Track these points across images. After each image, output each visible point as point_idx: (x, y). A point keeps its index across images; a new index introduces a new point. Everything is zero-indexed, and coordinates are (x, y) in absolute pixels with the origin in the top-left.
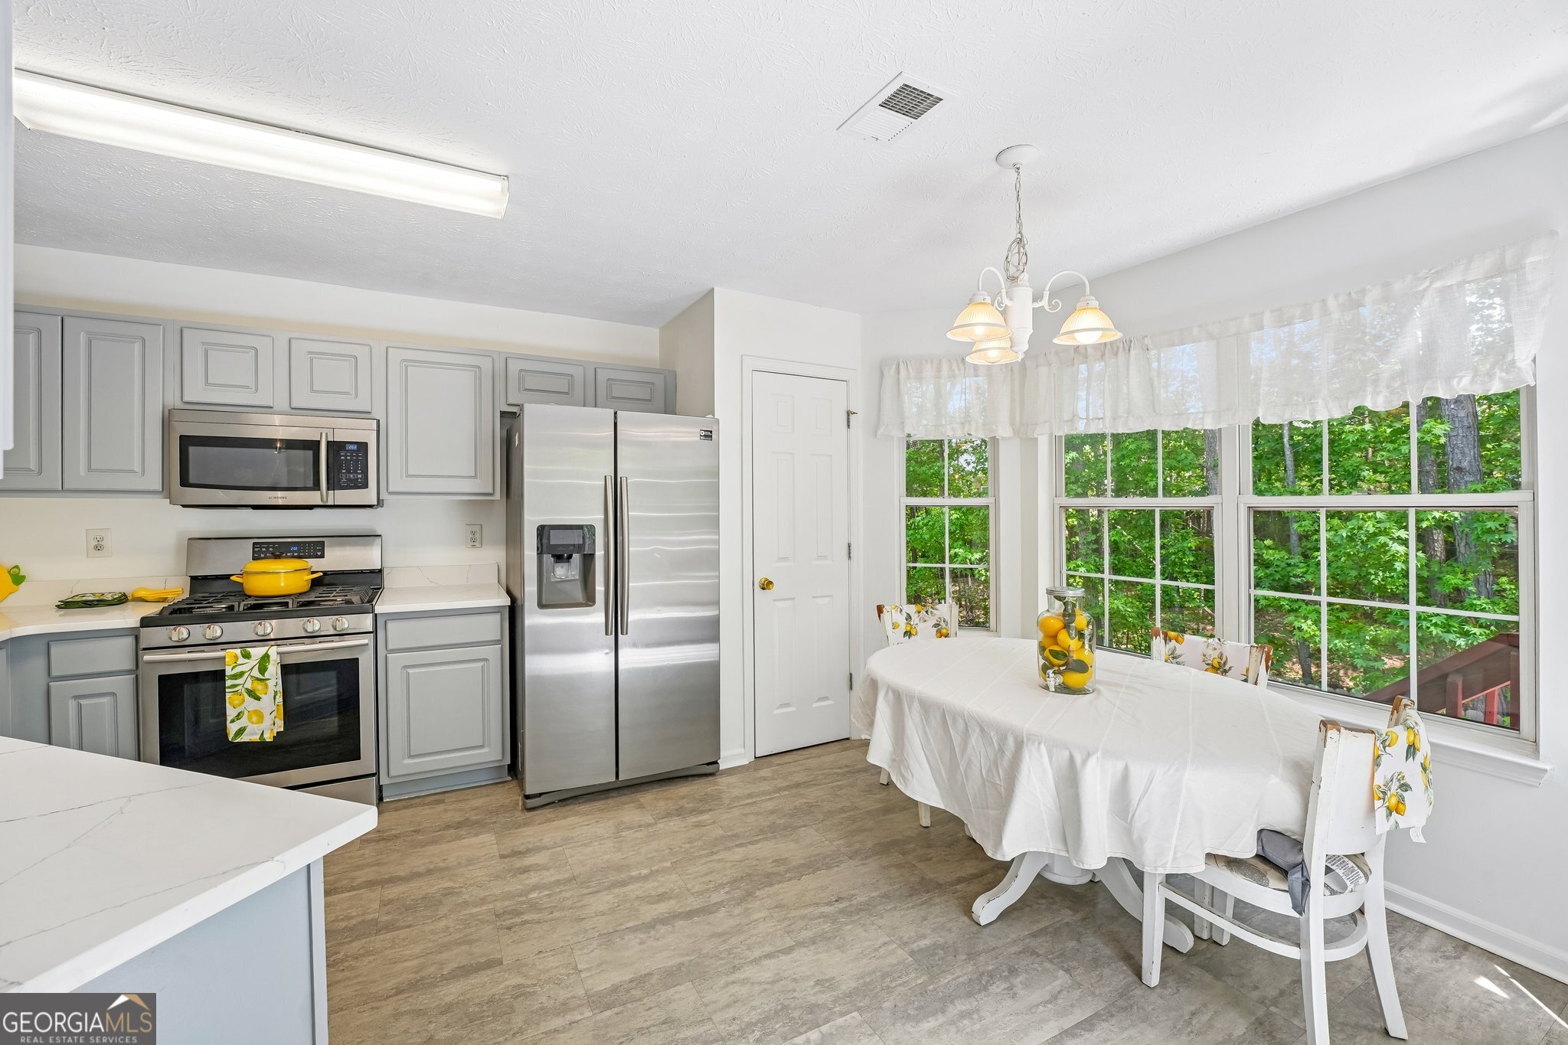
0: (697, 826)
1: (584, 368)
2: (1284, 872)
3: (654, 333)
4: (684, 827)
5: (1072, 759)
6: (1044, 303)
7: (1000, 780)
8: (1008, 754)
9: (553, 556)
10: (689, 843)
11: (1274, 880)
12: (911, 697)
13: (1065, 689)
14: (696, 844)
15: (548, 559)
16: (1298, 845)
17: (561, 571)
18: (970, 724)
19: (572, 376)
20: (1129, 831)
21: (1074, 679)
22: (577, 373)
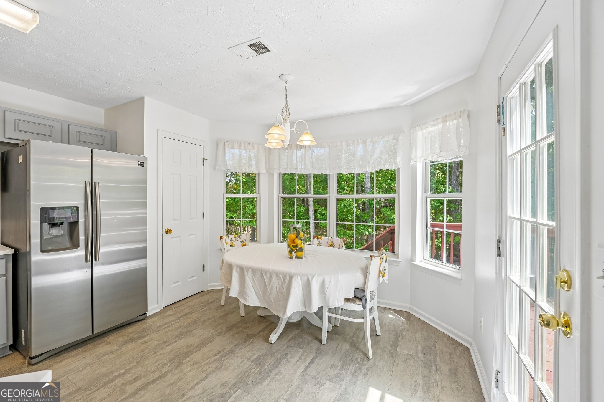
0: (143, 343)
1: (61, 124)
2: (361, 299)
3: (102, 112)
4: (137, 346)
5: (308, 279)
6: (294, 130)
7: (284, 291)
8: (287, 281)
9: (49, 224)
10: (142, 351)
11: (358, 302)
12: (248, 268)
13: (297, 258)
14: (146, 351)
15: (46, 226)
16: (363, 291)
17: (55, 231)
18: (271, 274)
19: (53, 127)
20: (325, 298)
21: (299, 254)
22: (57, 126)
